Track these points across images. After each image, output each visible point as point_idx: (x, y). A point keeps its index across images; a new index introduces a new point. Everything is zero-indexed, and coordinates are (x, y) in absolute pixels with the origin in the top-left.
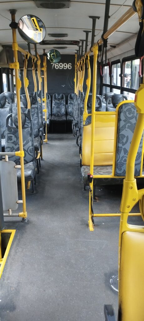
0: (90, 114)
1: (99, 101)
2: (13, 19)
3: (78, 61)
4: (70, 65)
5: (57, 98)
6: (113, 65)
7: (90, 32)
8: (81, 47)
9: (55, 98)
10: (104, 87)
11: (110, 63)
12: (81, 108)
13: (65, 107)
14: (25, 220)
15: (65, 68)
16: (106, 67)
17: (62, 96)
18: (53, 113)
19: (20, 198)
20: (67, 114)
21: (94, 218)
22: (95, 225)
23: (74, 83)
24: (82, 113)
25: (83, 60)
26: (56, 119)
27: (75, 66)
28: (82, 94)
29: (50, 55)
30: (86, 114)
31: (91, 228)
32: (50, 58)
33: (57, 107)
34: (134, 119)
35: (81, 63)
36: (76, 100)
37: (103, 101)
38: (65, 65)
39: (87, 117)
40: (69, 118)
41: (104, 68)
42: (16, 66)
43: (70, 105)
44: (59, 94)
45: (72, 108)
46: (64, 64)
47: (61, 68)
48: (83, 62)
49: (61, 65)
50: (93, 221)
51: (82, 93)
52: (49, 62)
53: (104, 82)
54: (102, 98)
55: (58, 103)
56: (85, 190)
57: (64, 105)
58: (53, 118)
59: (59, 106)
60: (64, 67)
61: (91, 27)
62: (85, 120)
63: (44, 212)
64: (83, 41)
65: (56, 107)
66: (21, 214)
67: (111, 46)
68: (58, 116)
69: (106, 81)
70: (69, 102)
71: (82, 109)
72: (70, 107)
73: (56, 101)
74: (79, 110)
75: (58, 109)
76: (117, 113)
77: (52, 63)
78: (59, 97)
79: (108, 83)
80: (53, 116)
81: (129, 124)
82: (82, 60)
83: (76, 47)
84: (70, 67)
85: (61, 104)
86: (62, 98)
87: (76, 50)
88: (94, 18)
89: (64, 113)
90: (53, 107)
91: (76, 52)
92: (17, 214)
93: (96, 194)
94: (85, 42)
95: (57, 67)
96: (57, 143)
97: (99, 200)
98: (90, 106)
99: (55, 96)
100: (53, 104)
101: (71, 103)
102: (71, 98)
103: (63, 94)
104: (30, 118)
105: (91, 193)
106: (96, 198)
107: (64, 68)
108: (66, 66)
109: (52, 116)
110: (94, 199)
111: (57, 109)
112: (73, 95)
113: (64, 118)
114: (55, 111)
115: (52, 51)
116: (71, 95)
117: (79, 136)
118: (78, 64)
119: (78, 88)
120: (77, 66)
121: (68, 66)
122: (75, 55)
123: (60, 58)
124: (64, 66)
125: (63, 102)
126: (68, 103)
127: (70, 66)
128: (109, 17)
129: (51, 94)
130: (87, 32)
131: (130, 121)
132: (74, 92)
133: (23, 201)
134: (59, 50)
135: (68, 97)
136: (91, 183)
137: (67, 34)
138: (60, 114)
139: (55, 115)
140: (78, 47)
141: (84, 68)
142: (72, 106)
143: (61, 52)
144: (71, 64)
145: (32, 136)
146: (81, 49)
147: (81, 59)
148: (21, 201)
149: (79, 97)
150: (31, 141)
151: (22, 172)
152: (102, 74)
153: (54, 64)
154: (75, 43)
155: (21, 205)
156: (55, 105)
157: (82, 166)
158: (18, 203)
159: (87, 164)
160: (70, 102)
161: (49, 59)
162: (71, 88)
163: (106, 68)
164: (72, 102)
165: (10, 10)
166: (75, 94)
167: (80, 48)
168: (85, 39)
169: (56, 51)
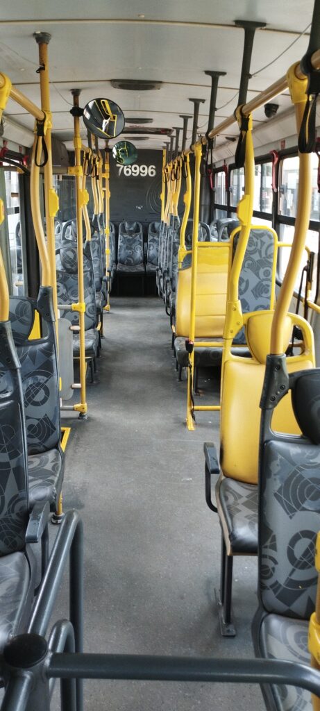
0: (190, 252)
1: (206, 235)
2: (76, 103)
3: (168, 161)
4: (152, 168)
5: (127, 229)
6: (232, 171)
7: (191, 117)
8: (175, 139)
9: (124, 231)
10: (217, 210)
11: (228, 167)
12: (174, 243)
13: (142, 248)
14: (84, 416)
15: (144, 173)
16: (220, 174)
17: (138, 226)
18: (119, 258)
19: (77, 380)
20: (145, 260)
21: (195, 413)
22: (196, 424)
23: (160, 201)
24: (176, 253)
25: (179, 162)
26: (125, 269)
27: (163, 172)
28: (176, 220)
29: (117, 151)
30: (183, 250)
31: (191, 426)
32: (118, 156)
33: (127, 248)
34: (257, 253)
35: (174, 166)
36: (165, 232)
37: (213, 234)
38: (144, 169)
39: (185, 256)
40: (150, 267)
41: (217, 176)
42: (78, 171)
43: (152, 243)
44: (131, 223)
45: (155, 250)
46: (142, 167)
47: (135, 173)
48: (179, 165)
49: (135, 168)
50: (193, 417)
51: (176, 217)
52: (113, 162)
53: (217, 202)
54: (212, 228)
55: (129, 240)
56: (180, 380)
57: (140, 244)
58: (119, 267)
59: (131, 245)
60: (140, 172)
61: (192, 112)
62: (182, 261)
63: (114, 407)
64: (178, 130)
65: (125, 246)
66: (78, 405)
67: (227, 138)
68: (129, 264)
69: (220, 200)
70: (150, 238)
71: (177, 245)
72: (151, 248)
73: (125, 236)
74: (170, 249)
75: (129, 251)
76: (231, 245)
77: (118, 165)
78: (132, 229)
79: (223, 203)
80: (119, 264)
81: (250, 262)
82: (176, 161)
83: (166, 138)
84: (152, 173)
85: (134, 241)
86: (137, 230)
87: (165, 143)
88: (197, 102)
89: (141, 258)
90: (119, 248)
91: (165, 145)
92: (72, 407)
93: (199, 386)
94: (181, 132)
95: (128, 172)
96: (128, 313)
97: (203, 393)
98: (189, 239)
99: (124, 225)
100: (119, 241)
101: (153, 240)
102: (155, 231)
103: (138, 223)
104: (90, 256)
105: (191, 371)
106: (200, 391)
107: (141, 175)
108: (146, 171)
109: (117, 264)
110: (196, 391)
111: (127, 251)
112: (157, 225)
113: (141, 268)
114: (122, 254)
115: (120, 145)
116: (153, 225)
117: (170, 292)
118: (170, 169)
119: (168, 211)
120: (167, 171)
121: (148, 171)
122: (162, 151)
123: (136, 157)
124: (142, 171)
125: (139, 238)
126: (149, 240)
127: (153, 170)
128: (216, 109)
129: (117, 223)
130: (186, 118)
131: (252, 256)
132: (159, 219)
133: (82, 385)
134: (135, 143)
135: (147, 227)
136: (191, 353)
137: (151, 119)
138: (133, 259)
139: (122, 262)
140: (169, 138)
141: (180, 175)
142: (155, 245)
143: (138, 145)
144: (154, 167)
145: (93, 286)
146: (174, 142)
147: (174, 159)
148: (78, 385)
149: (171, 225)
150: (90, 293)
151: (81, 342)
152: (214, 186)
153: (122, 166)
154: (165, 131)
155: (78, 391)
156: (122, 244)
157: (176, 337)
158: (73, 388)
159: (184, 334)
160: (152, 238)
161: (114, 157)
162: (155, 212)
163: (221, 176)
164: (156, 238)
165: (72, 90)
166: (163, 222)
167: (172, 140)
168: (182, 126)
169: (128, 144)
